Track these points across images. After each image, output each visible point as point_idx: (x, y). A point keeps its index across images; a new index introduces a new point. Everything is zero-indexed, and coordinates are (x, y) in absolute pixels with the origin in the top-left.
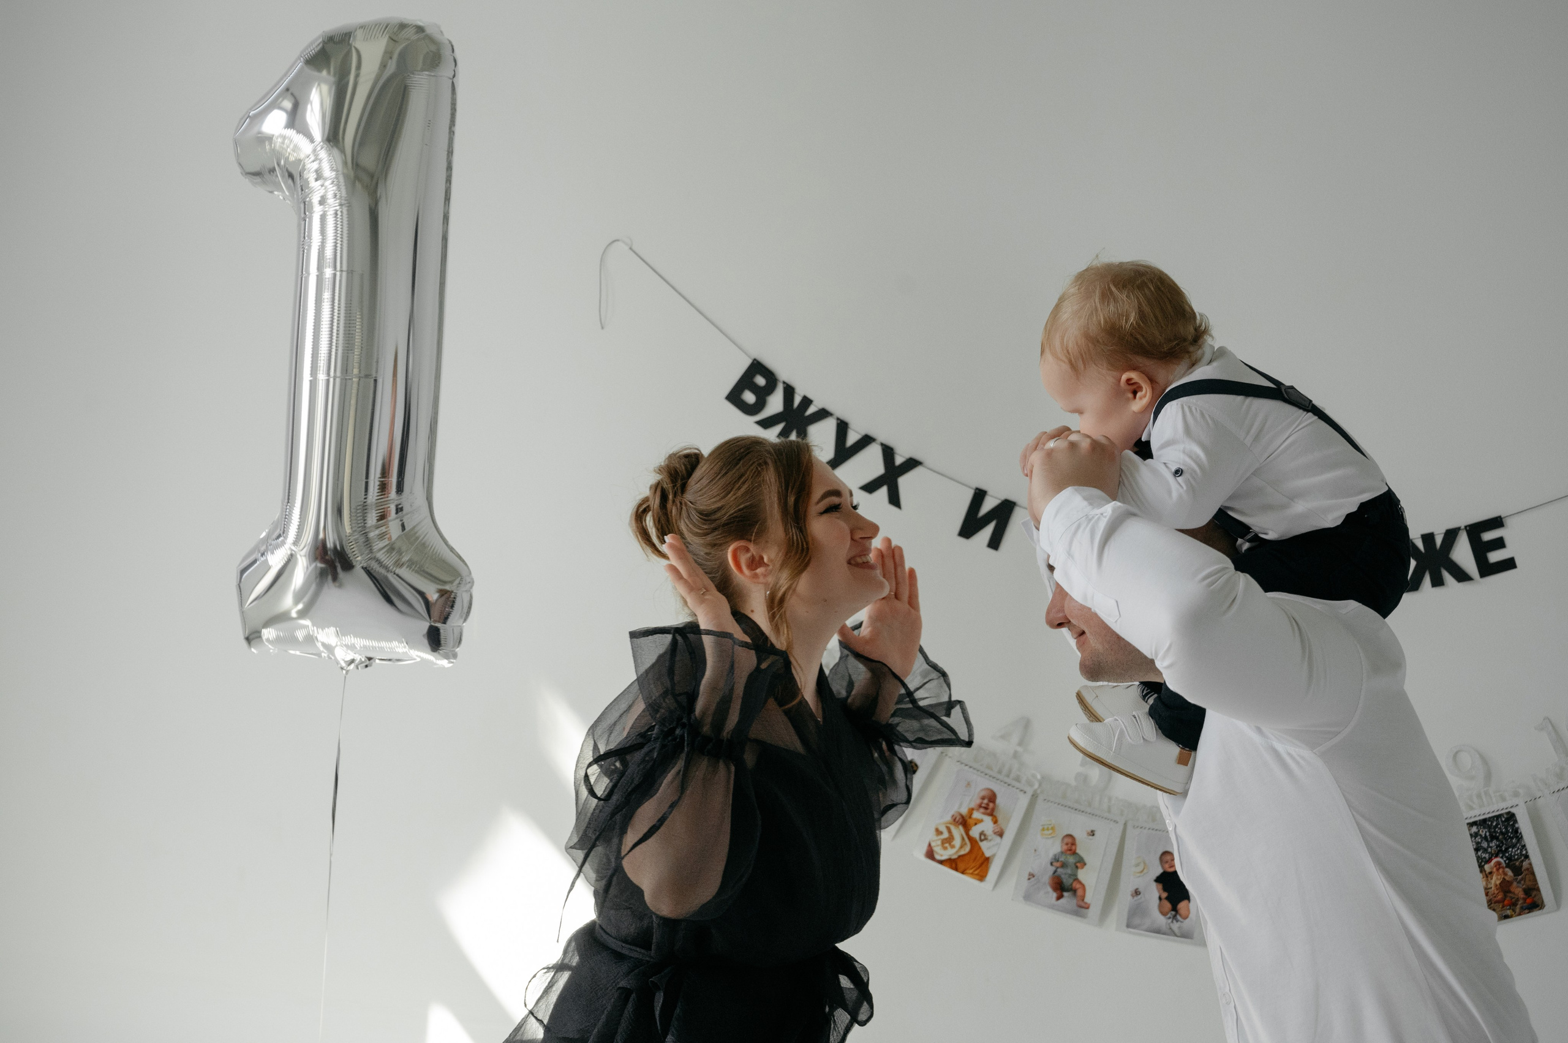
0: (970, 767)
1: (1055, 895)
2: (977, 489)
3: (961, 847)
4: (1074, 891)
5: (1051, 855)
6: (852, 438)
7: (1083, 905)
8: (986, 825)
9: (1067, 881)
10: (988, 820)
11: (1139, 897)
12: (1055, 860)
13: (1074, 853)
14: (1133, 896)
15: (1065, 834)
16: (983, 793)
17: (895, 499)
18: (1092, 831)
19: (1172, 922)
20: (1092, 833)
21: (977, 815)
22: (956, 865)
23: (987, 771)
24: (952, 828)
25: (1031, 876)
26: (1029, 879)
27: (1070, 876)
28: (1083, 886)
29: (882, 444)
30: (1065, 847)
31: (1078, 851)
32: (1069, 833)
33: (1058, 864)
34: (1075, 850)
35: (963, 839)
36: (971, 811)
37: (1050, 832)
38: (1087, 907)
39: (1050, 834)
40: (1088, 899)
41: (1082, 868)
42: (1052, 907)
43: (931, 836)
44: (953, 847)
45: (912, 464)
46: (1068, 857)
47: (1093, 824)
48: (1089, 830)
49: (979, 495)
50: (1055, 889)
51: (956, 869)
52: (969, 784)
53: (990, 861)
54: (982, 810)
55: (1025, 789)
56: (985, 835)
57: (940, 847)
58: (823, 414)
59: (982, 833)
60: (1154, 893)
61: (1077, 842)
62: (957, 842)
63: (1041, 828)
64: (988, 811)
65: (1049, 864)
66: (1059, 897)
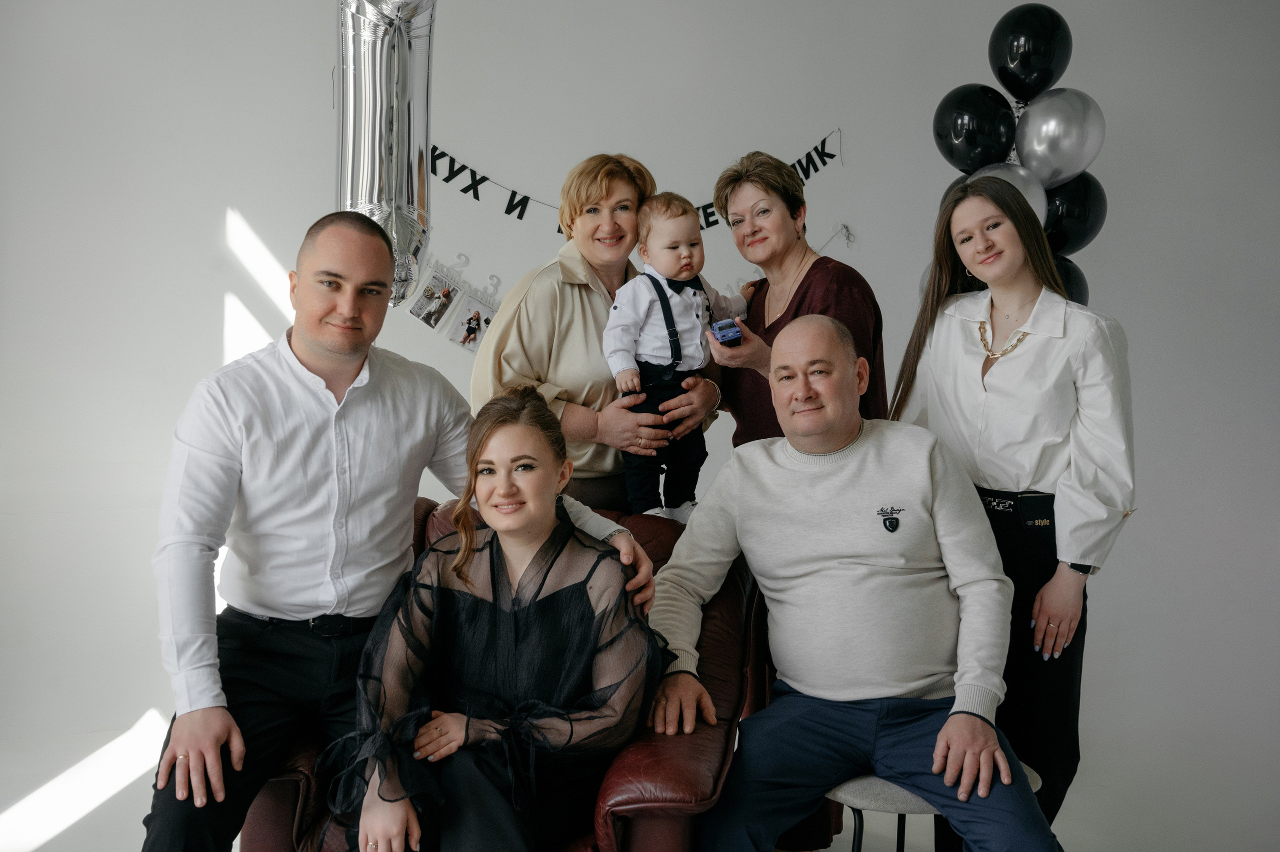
2: (513, 192)
6: (457, 167)
17: (476, 196)
29: (471, 170)
45: (484, 179)
49: (514, 194)
58: (443, 155)
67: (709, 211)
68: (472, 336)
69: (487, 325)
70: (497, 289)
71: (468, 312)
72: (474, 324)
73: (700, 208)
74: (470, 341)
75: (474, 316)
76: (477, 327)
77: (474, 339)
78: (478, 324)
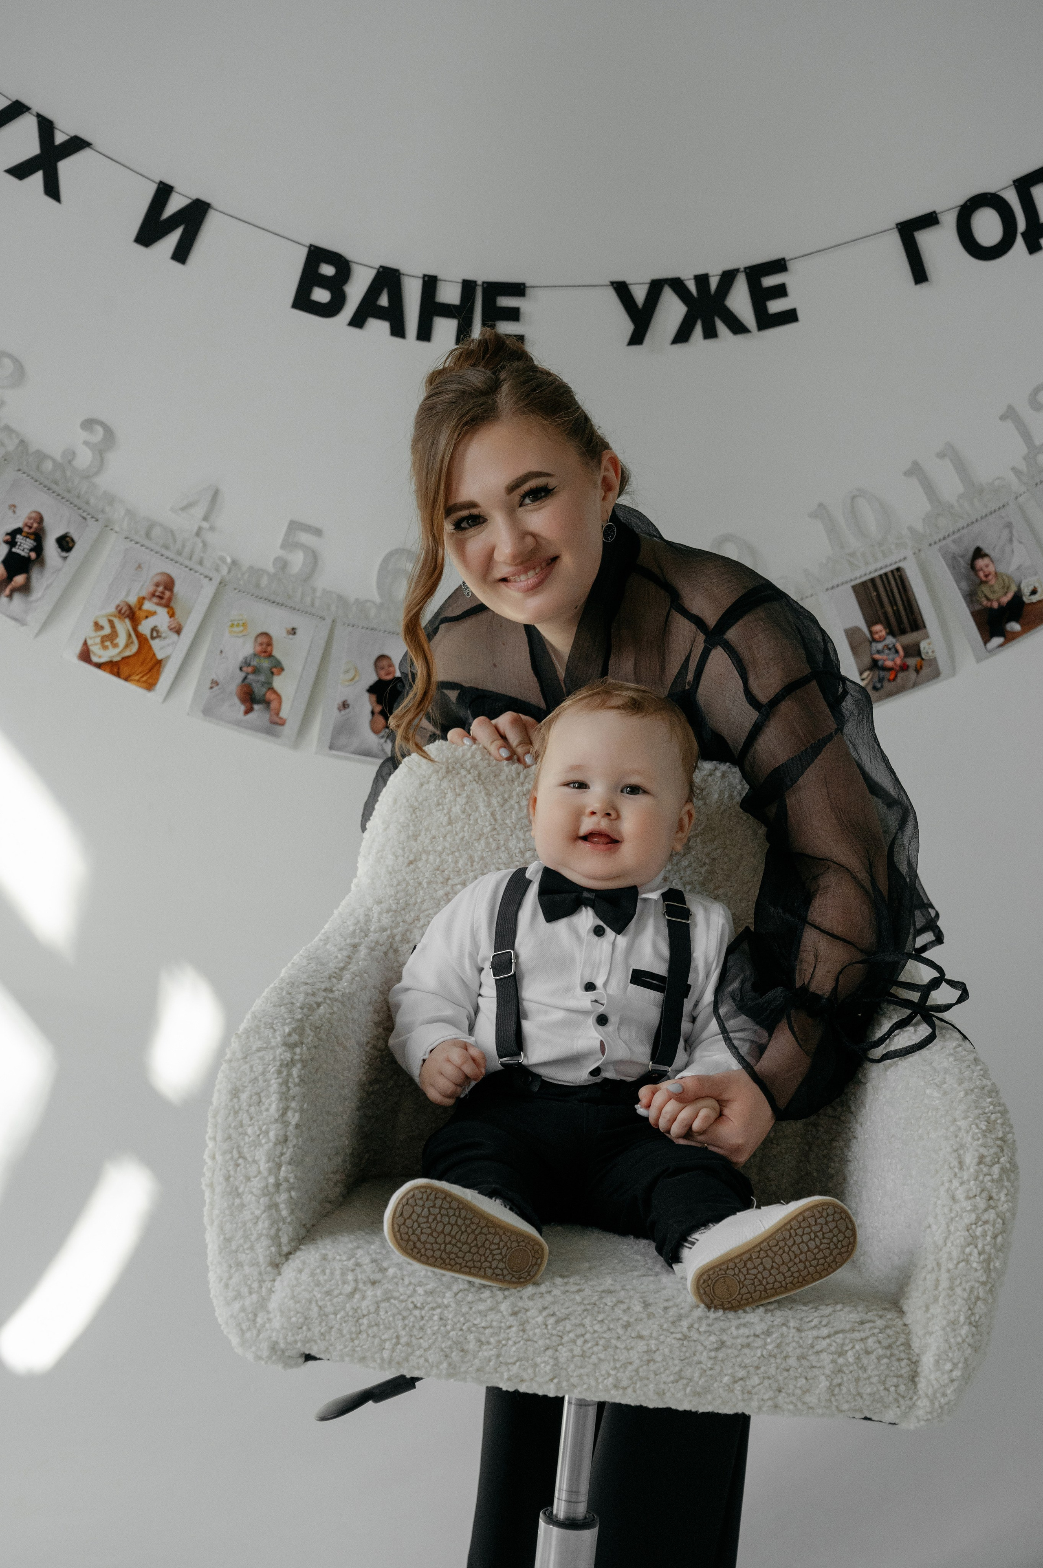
0: (142, 546)
1: (242, 708)
2: (161, 183)
3: (127, 646)
4: (267, 703)
5: (240, 658)
7: (277, 720)
8: (161, 619)
9: (259, 690)
10: (162, 612)
11: (347, 710)
12: (246, 663)
13: (270, 656)
14: (339, 709)
15: (260, 631)
16: (158, 579)
17: (52, 190)
18: (293, 629)
19: (386, 742)
20: (293, 631)
21: (148, 606)
22: (119, 669)
23: (164, 551)
24: (116, 622)
25: (215, 683)
26: (211, 688)
27: (263, 684)
28: (279, 696)
29: (39, 116)
30: (259, 648)
31: (275, 653)
32: (264, 630)
33: (249, 669)
34: (271, 652)
35: (130, 636)
36: (142, 600)
37: (241, 628)
38: (282, 723)
39: (242, 632)
40: (284, 714)
41: (279, 674)
42: (238, 724)
43: (88, 631)
44: (115, 646)
45: (77, 144)
46: (263, 660)
47: (296, 620)
48: (290, 627)
49: (164, 192)
50: (243, 701)
51: (118, 675)
52: (140, 567)
53: (163, 663)
54: (155, 600)
55: (211, 575)
56: (158, 632)
57: (99, 646)
59: (154, 629)
60: (365, 705)
61: (274, 642)
62: (122, 640)
63: (230, 623)
64: (164, 601)
65: (238, 669)
66: (247, 712)
67: (769, 281)
68: (19, 579)
69: (64, 554)
70: (102, 460)
71: (10, 513)
72: (24, 546)
73: (737, 271)
74: (12, 591)
75: (26, 525)
76: (33, 555)
77: (25, 589)
78: (39, 549)
